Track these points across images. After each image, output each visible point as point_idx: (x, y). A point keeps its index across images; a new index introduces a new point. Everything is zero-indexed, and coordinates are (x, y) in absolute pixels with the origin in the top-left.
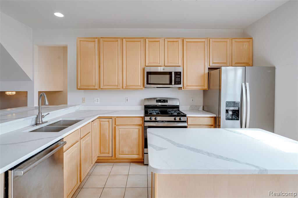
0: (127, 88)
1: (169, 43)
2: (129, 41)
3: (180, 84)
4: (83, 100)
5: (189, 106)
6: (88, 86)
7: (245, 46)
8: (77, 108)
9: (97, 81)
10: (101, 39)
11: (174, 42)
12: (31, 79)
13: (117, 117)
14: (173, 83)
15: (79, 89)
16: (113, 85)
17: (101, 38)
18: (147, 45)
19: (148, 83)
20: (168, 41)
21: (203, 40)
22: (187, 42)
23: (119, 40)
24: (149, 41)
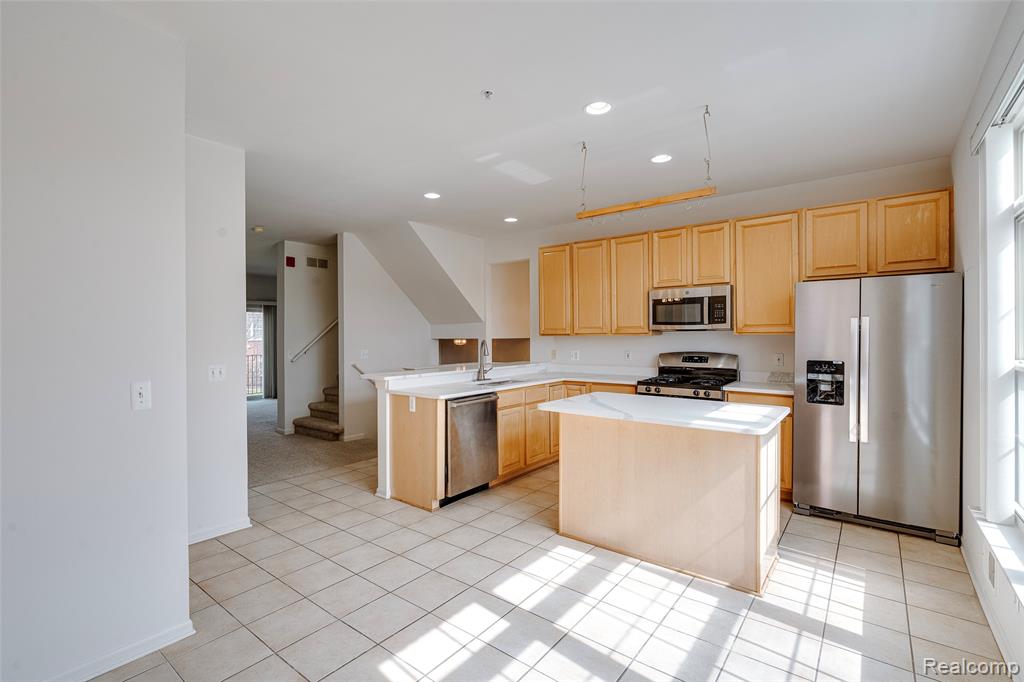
0: (619, 332)
1: (702, 235)
2: (621, 244)
3: (725, 322)
4: (554, 354)
5: (769, 374)
6: (556, 329)
7: (923, 215)
8: (542, 367)
9: (569, 321)
10: (575, 246)
11: (712, 231)
12: (483, 319)
13: (594, 383)
14: (706, 320)
15: (543, 335)
16: (595, 328)
17: (576, 243)
18: (656, 245)
19: (655, 322)
20: (701, 232)
21: (788, 217)
22: (745, 227)
23: (604, 243)
24: (660, 238)
